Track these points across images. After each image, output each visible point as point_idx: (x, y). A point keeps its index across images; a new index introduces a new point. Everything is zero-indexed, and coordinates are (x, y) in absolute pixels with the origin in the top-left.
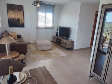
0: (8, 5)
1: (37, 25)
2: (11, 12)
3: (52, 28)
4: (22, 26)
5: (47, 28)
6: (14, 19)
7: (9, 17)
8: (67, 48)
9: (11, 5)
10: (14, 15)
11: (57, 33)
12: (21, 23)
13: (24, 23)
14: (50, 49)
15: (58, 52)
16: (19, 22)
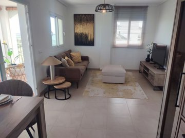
0: (75, 16)
1: (114, 43)
2: (79, 25)
3: (141, 47)
4: (91, 43)
5: (130, 47)
6: (81, 34)
7: (76, 32)
8: (155, 87)
9: (79, 15)
10: (81, 29)
11: (149, 56)
12: (89, 40)
13: (93, 39)
14: (123, 82)
15: (133, 91)
16: (87, 38)
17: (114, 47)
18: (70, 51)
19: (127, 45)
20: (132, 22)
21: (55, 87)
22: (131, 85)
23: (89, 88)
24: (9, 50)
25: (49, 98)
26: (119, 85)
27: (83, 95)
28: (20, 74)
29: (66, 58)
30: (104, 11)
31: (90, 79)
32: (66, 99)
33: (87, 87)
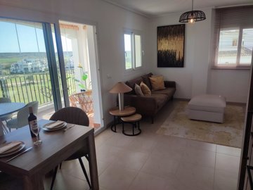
0: (160, 29)
1: (214, 62)
2: (163, 41)
4: (180, 64)
6: (166, 52)
7: (159, 49)
9: (164, 27)
10: (167, 45)
13: (183, 58)
14: (221, 121)
15: (233, 135)
16: (175, 56)
17: (214, 68)
18: (151, 75)
19: (235, 66)
20: (244, 30)
21: (122, 119)
22: (234, 127)
23: (168, 125)
24: (84, 74)
25: (115, 132)
26: (213, 124)
27: (157, 132)
28: (89, 101)
29: (142, 84)
30: (192, 21)
31: (174, 112)
32: (133, 135)
33: (166, 122)
